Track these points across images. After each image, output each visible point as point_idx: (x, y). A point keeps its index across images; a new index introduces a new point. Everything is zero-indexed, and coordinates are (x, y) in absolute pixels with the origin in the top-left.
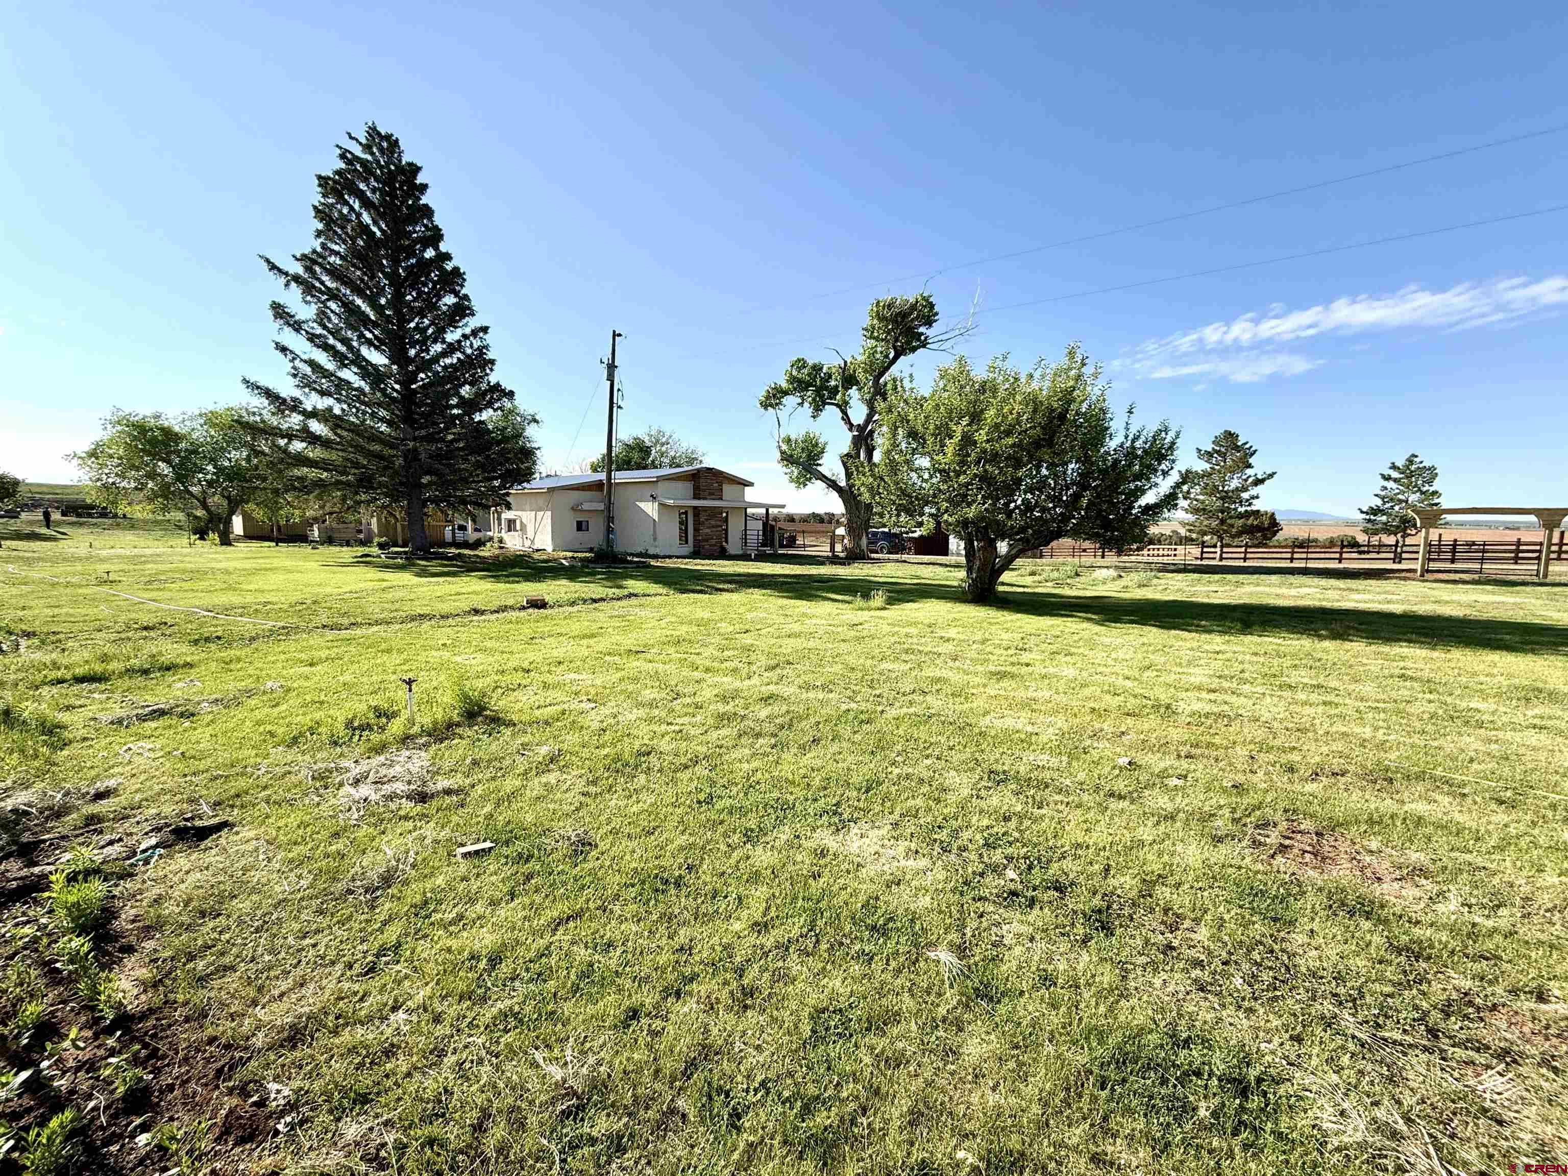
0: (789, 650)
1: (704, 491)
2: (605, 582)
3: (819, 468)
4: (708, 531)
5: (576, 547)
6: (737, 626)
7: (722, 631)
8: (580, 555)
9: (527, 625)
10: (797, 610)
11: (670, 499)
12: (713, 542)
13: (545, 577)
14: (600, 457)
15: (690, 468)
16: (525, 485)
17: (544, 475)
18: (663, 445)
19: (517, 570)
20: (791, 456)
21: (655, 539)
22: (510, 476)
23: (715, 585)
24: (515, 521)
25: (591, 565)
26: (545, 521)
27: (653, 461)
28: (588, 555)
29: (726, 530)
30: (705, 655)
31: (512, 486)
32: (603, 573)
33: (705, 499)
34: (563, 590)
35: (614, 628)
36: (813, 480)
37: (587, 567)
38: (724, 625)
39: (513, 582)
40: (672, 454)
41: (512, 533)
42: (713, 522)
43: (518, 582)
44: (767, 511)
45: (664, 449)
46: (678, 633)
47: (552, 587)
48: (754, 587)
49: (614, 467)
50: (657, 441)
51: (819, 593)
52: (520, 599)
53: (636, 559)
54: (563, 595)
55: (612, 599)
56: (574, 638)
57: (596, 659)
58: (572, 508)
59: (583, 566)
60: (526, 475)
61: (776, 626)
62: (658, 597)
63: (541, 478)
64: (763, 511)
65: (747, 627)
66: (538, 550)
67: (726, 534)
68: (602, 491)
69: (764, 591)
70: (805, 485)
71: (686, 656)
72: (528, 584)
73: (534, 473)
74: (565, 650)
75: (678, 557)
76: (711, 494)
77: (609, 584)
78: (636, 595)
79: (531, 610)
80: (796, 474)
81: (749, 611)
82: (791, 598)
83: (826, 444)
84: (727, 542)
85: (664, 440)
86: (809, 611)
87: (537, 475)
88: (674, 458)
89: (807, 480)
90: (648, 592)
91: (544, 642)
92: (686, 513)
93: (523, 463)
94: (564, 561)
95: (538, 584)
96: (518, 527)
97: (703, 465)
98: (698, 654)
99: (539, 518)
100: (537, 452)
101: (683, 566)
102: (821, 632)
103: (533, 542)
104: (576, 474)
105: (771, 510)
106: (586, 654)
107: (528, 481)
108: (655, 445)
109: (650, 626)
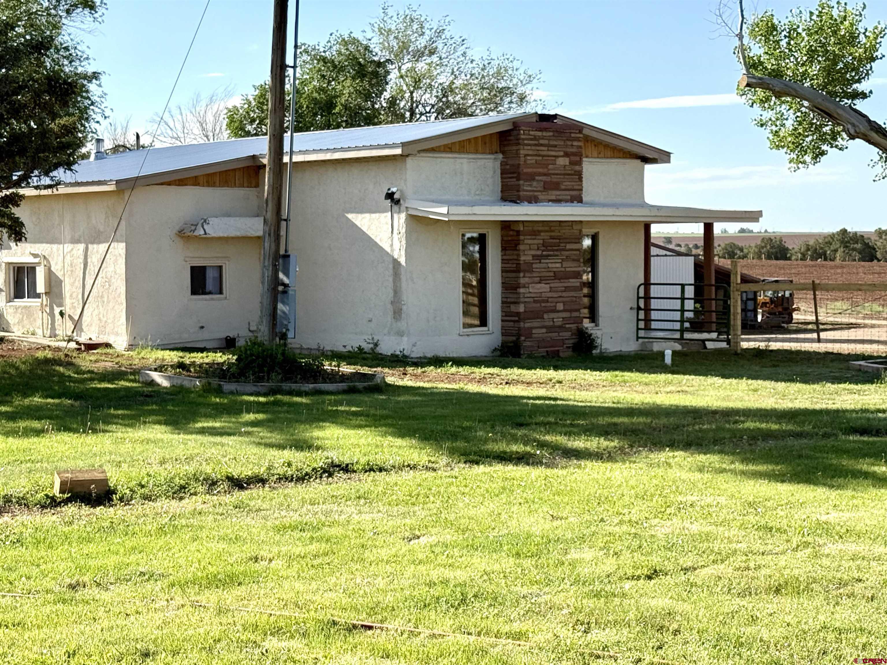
0: (779, 632)
1: (531, 177)
2: (263, 433)
3: (860, 105)
4: (544, 288)
5: (186, 338)
6: (626, 557)
7: (584, 571)
8: (199, 358)
9: (62, 551)
10: (800, 514)
11: (441, 202)
12: (558, 319)
13: (108, 420)
14: (252, 93)
15: (493, 117)
16: (60, 174)
17: (108, 145)
18: (418, 55)
19: (37, 400)
20: (777, 74)
21: (398, 313)
22: (22, 152)
23: (561, 440)
24: (32, 270)
25: (228, 387)
26: (109, 268)
27: (393, 102)
28: (220, 358)
29: (593, 285)
30: (540, 638)
31: (25, 179)
32: (260, 408)
33: (533, 200)
34: (157, 453)
35: (290, 559)
36: (843, 140)
37: (219, 392)
38: (588, 554)
39: (28, 432)
40: (444, 79)
41: (26, 302)
42: (555, 265)
43: (38, 433)
44: (708, 228)
45: (421, 66)
46: (461, 575)
47: (126, 448)
48: (673, 445)
49: (289, 119)
50: (404, 47)
51: (864, 465)
52: (44, 480)
53: (346, 369)
54: (156, 468)
55: (284, 479)
56: (183, 585)
57: (242, 645)
58: (181, 233)
59: (208, 390)
60: (64, 147)
61: (739, 560)
62: (408, 476)
63: (100, 156)
64: (698, 229)
65: (655, 560)
66: (91, 347)
67: (593, 296)
68: (257, 184)
69: (702, 458)
70: (818, 154)
71: (486, 641)
72: (66, 437)
73: (81, 144)
74: (158, 618)
75: (459, 362)
76: (548, 187)
77: (276, 437)
78: (346, 469)
79: (71, 509)
80: (789, 124)
81: (659, 514)
82: (781, 478)
83: (878, 34)
84: (593, 317)
85: (422, 42)
86: (833, 517)
87: (90, 147)
88: (450, 89)
89: (823, 139)
90: (378, 459)
91: (105, 596)
92: (482, 240)
93: (54, 116)
94: (156, 377)
95: (90, 439)
96: (41, 288)
97: (530, 109)
98: (518, 636)
99: (94, 260)
100: (92, 87)
101: (473, 388)
102: (872, 580)
103: (77, 324)
104: (189, 141)
105: (718, 228)
106: (216, 633)
107: (69, 165)
108: (399, 55)
109: (384, 553)
